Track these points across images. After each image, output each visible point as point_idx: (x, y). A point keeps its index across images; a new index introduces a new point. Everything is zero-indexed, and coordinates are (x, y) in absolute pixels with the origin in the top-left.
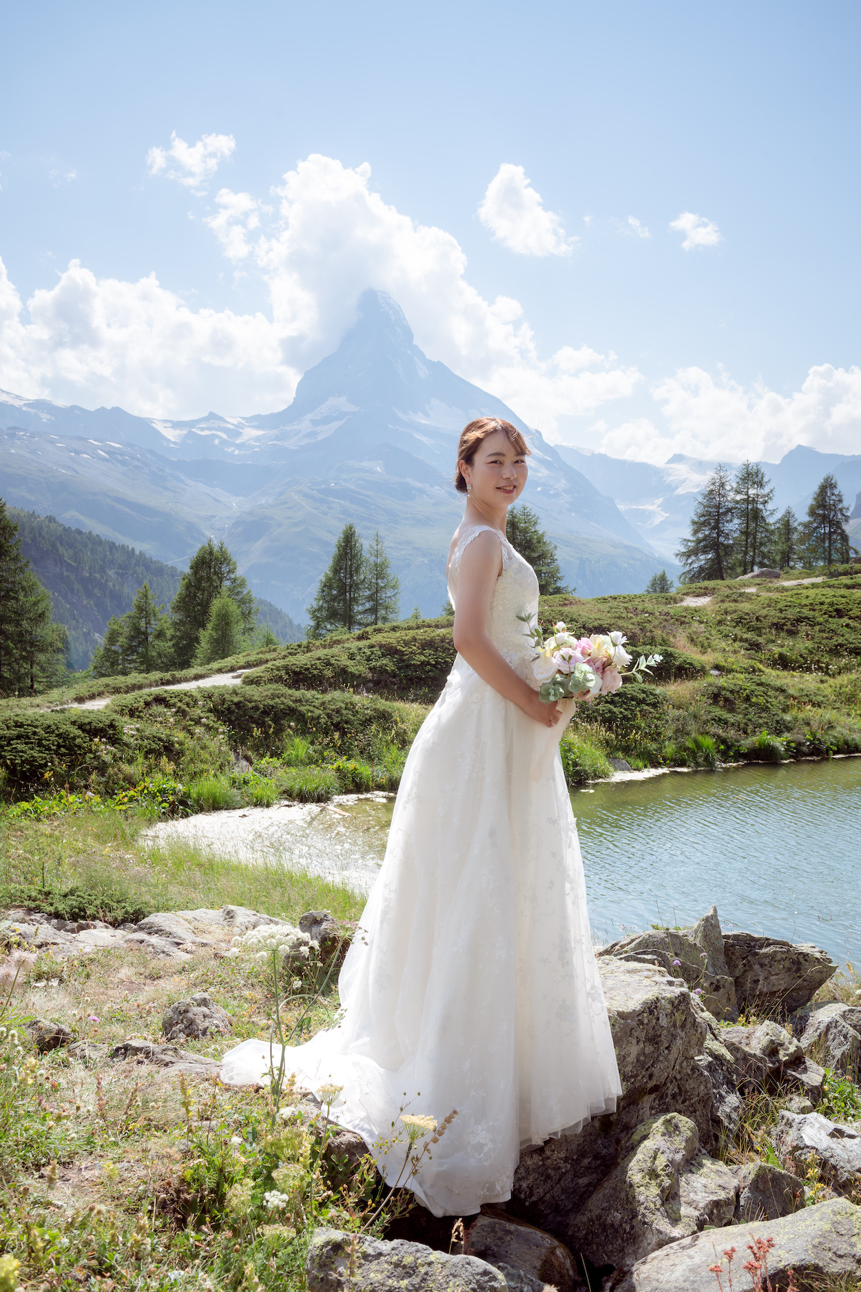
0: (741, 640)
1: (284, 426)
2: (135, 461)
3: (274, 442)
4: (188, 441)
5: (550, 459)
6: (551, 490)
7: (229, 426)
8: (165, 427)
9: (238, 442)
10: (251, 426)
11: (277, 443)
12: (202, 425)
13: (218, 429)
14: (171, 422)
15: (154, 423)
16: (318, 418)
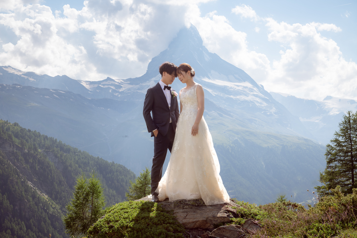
1: (142, 84)
2: (71, 99)
3: (137, 91)
4: (97, 91)
5: (268, 98)
6: (268, 113)
7: (116, 83)
8: (87, 84)
9: (120, 91)
10: (127, 84)
11: (139, 91)
12: (104, 83)
13: (112, 85)
14: (90, 82)
15: (82, 82)
16: (158, 79)
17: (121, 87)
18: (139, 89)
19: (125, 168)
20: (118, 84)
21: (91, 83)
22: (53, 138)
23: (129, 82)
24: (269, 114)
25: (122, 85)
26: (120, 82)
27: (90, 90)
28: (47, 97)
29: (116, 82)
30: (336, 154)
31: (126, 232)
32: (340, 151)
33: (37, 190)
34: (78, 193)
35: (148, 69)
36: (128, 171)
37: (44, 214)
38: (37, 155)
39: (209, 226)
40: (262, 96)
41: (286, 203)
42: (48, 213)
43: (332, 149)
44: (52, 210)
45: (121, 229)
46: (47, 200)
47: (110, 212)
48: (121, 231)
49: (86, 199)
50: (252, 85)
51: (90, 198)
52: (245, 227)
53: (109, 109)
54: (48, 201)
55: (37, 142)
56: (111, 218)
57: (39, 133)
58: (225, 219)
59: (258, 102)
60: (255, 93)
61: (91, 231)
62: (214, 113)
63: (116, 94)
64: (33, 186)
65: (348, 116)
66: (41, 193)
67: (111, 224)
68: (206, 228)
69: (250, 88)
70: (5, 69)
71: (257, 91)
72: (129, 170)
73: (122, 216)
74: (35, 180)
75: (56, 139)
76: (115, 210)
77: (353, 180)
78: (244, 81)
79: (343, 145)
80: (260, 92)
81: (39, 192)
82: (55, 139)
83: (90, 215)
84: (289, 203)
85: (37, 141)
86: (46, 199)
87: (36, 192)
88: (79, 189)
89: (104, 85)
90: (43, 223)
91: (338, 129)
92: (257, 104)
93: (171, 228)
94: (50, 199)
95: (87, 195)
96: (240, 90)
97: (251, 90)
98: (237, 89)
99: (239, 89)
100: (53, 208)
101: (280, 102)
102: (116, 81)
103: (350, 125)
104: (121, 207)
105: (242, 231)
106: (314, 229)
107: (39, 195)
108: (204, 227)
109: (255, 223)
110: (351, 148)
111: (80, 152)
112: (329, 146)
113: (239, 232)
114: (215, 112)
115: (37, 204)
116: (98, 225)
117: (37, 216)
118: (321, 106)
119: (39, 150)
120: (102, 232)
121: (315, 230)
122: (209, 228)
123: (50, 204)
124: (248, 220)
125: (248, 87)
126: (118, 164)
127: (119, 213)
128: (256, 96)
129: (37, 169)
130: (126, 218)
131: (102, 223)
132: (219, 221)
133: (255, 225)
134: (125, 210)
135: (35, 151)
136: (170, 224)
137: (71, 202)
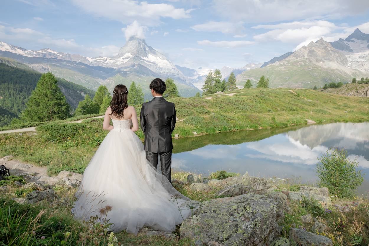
0: (218, 106)
1: (116, 59)
2: (83, 66)
4: (94, 62)
9: (106, 63)
13: (102, 60)
15: (87, 58)
16: (124, 58)
18: (115, 62)
20: (104, 59)
21: (91, 58)
23: (110, 59)
27: (91, 62)
35: (119, 52)
63: (104, 64)
70: (46, 50)
89: (98, 60)
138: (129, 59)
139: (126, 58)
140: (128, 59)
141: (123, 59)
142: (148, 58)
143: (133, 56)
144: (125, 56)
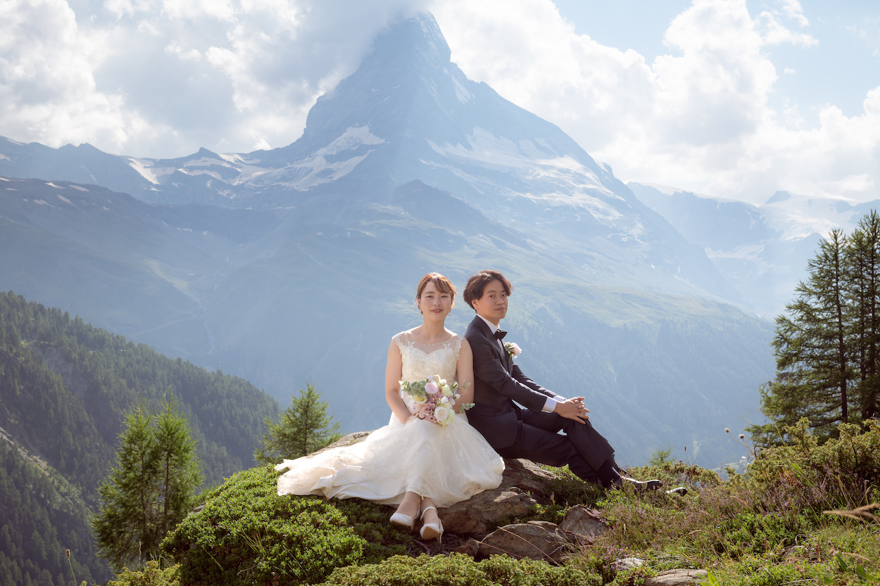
1: (292, 164)
2: (104, 208)
3: (280, 183)
4: (173, 184)
5: (623, 199)
6: (625, 236)
7: (225, 165)
8: (145, 167)
9: (235, 184)
10: (252, 165)
11: (283, 184)
12: (191, 164)
13: (213, 168)
14: (154, 160)
15: (132, 162)
16: (334, 153)
17: (237, 173)
18: (284, 179)
19: (250, 386)
20: (228, 166)
21: (157, 164)
22: (60, 311)
23: (257, 161)
24: (625, 239)
25: (240, 167)
26: (233, 161)
27: (155, 182)
28: (42, 202)
29: (224, 160)
30: (801, 342)
31: (259, 546)
32: (811, 333)
33: (20, 447)
34: (129, 451)
35: (307, 124)
36: (259, 395)
37: (39, 512)
38: (17, 355)
39: (474, 527)
40: (607, 193)
41: (672, 467)
42: (48, 509)
43: (792, 327)
44: (60, 500)
45: (248, 537)
46: (47, 474)
47: (218, 495)
48: (247, 542)
49: (151, 467)
50: (582, 166)
51: (162, 465)
52: (567, 526)
53: (205, 233)
54: (50, 477)
55: (17, 322)
56: (220, 509)
57: (20, 297)
58: (516, 507)
59: (596, 209)
60: (590, 186)
61: (169, 544)
62: (482, 238)
63: (225, 193)
64: (8, 437)
65: (831, 242)
66: (29, 455)
67: (222, 525)
68: (466, 531)
69: (577, 174)
71: (595, 181)
72: (261, 391)
73: (250, 503)
74: (12, 421)
75: (66, 314)
76: (230, 490)
77: (845, 407)
78: (562, 155)
79: (820, 317)
80: (603, 184)
81: (23, 453)
82: (63, 313)
83: (162, 509)
84: (678, 467)
85: (17, 318)
86: (43, 471)
87: (17, 452)
88: (132, 441)
89: (191, 169)
90: (36, 534)
91: (806, 277)
92: (593, 214)
93: (377, 534)
94: (55, 470)
95: (155, 455)
96: (551, 178)
97: (580, 178)
98: (542, 175)
99: (548, 177)
100: (63, 495)
101: (654, 209)
102: (223, 157)
103: (837, 266)
104: (247, 482)
105: (558, 536)
106: (743, 529)
107: (25, 461)
108: (460, 528)
109: (591, 517)
110: (840, 326)
111: (131, 345)
112: (782, 320)
113: (552, 539)
114: (484, 237)
115: (19, 485)
116: (188, 529)
117: (20, 515)
118: (761, 217)
119: (23, 343)
120: (199, 547)
121: (744, 531)
122: (474, 531)
123: (53, 483)
124: (575, 509)
125: (571, 170)
126: (232, 376)
127: (241, 496)
128: (593, 193)
129: (18, 393)
130: (260, 509)
131: (197, 523)
132: (500, 513)
133: (593, 521)
134: (257, 490)
135: (12, 345)
136: (374, 522)
137: (110, 477)
138: (365, 156)
139: (343, 155)
140: (355, 161)
141: (329, 159)
142: (469, 147)
143: (383, 141)
144: (341, 141)
